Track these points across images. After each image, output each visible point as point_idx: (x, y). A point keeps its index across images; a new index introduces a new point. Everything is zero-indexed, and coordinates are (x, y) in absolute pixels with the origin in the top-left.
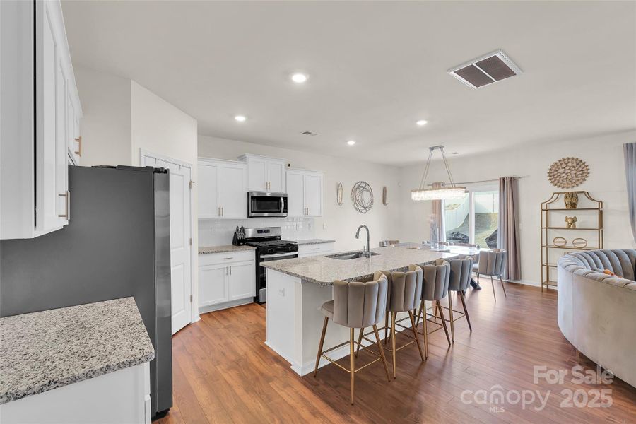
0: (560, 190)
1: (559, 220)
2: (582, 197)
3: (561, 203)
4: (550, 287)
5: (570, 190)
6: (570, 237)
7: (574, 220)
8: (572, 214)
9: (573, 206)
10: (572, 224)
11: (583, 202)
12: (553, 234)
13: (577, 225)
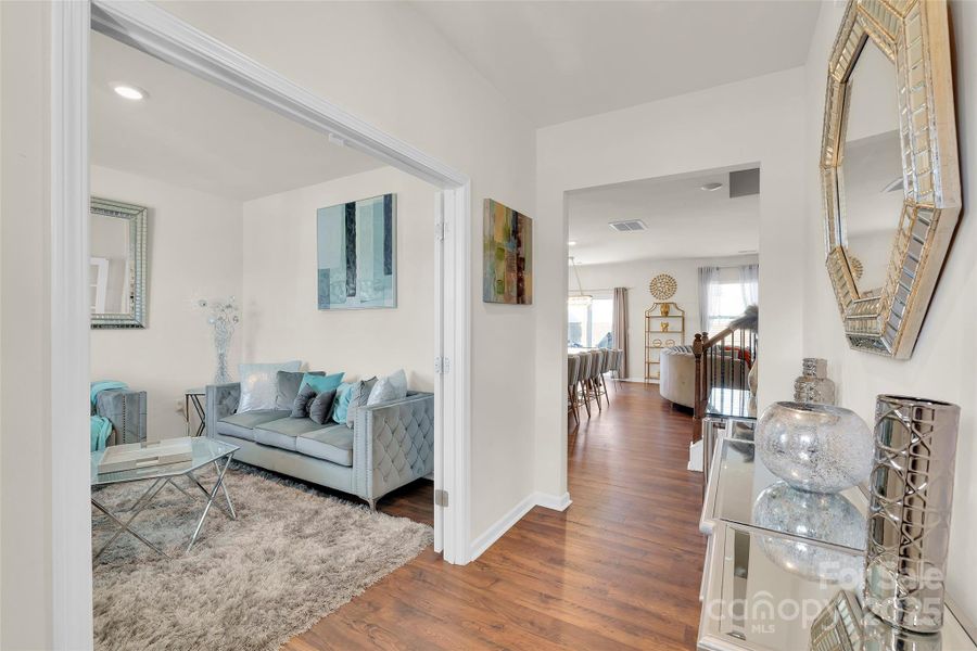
0: (658, 301)
1: (657, 325)
2: (672, 306)
3: (658, 312)
4: (651, 381)
5: (665, 301)
6: (664, 338)
7: (667, 325)
8: (665, 320)
9: (666, 314)
10: (665, 329)
11: (673, 311)
12: (653, 337)
13: (669, 329)
